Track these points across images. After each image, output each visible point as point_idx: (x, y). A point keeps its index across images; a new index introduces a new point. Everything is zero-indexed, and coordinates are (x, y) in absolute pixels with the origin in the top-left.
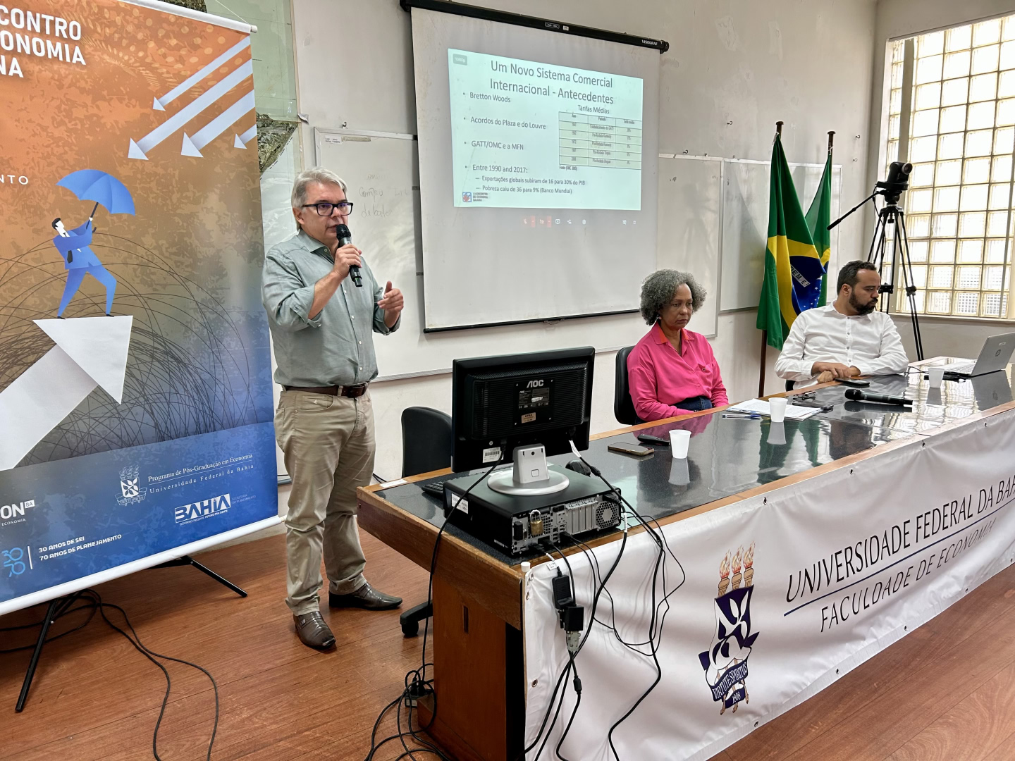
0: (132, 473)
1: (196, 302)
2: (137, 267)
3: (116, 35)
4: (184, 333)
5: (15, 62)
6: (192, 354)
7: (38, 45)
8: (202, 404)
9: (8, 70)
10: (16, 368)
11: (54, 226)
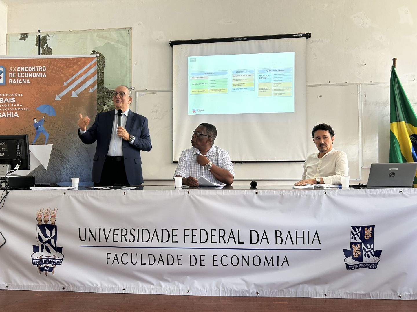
2: (55, 130)
5: (28, 80)
6: (70, 156)
7: (34, 74)
9: (26, 82)
11: (34, 120)
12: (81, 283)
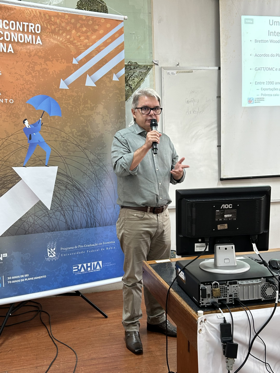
0: (53, 245)
1: (90, 160)
2: (61, 142)
3: (57, 29)
4: (83, 176)
5: (10, 46)
6: (86, 187)
7: (21, 37)
8: (90, 212)
9: (7, 50)
10: (4, 190)
11: (24, 122)
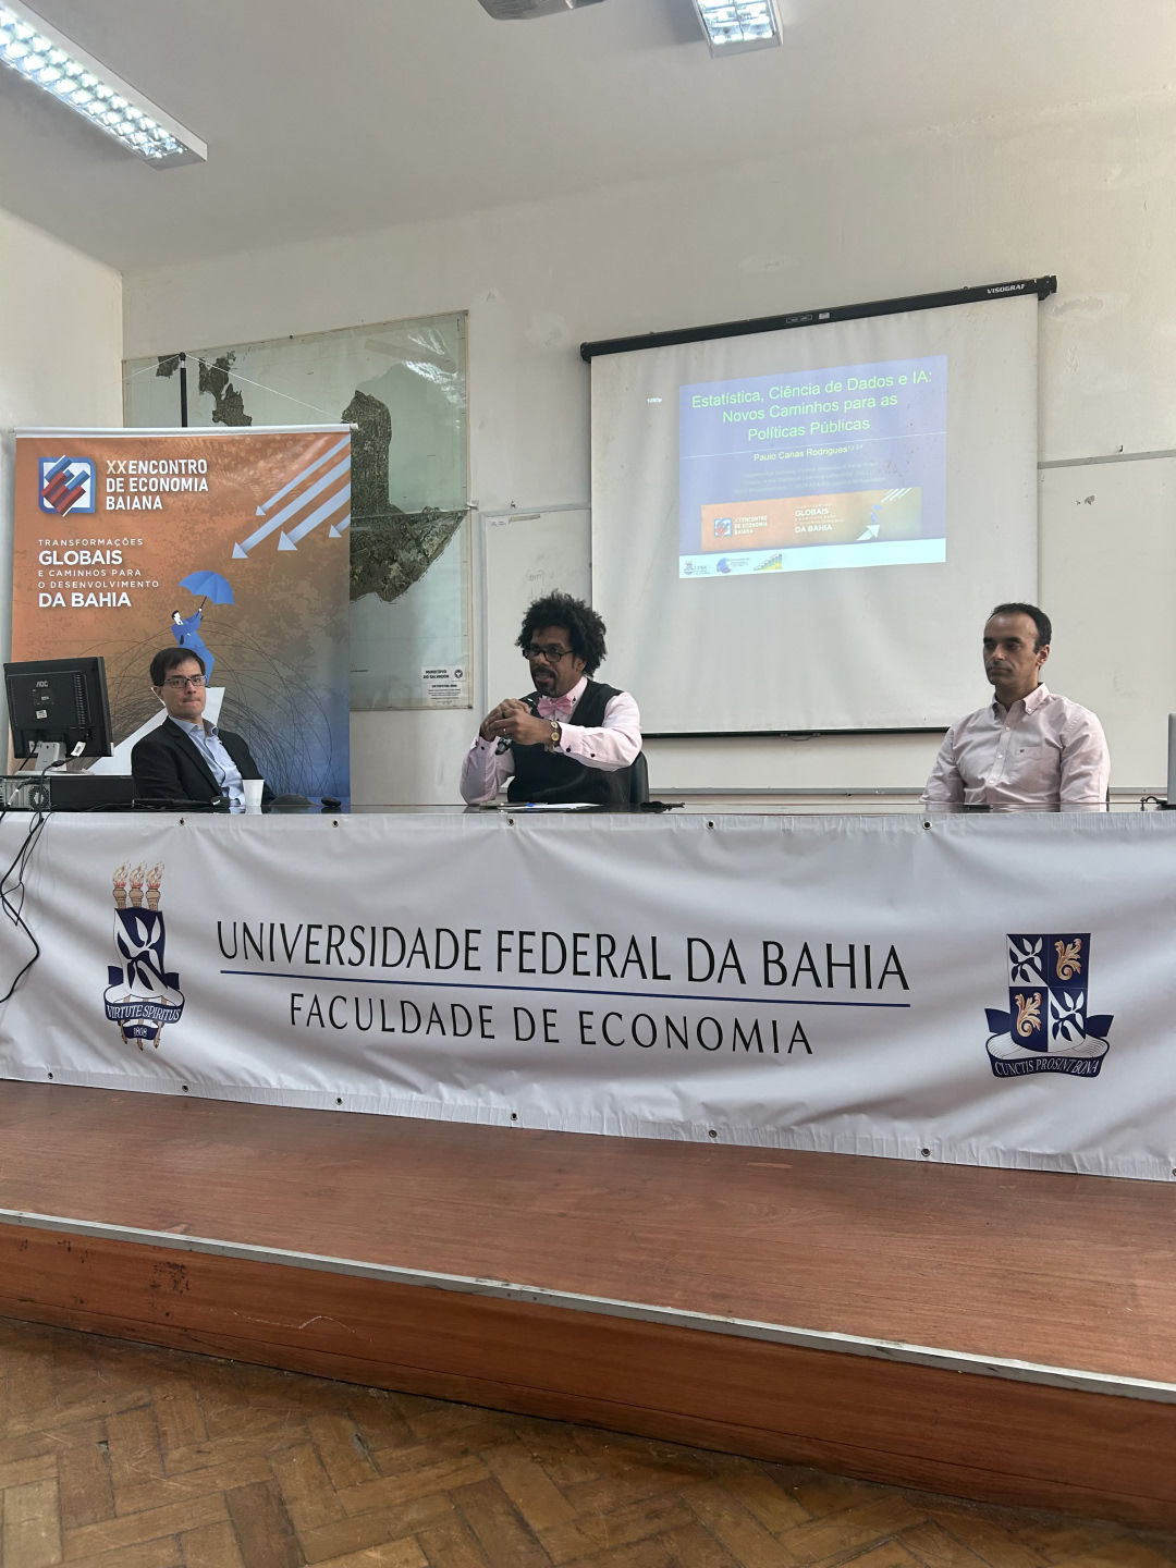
1: (281, 678)
3: (233, 462)
4: (266, 705)
5: (158, 499)
7: (175, 482)
9: (152, 506)
11: (173, 616)
12: (228, 1076)
